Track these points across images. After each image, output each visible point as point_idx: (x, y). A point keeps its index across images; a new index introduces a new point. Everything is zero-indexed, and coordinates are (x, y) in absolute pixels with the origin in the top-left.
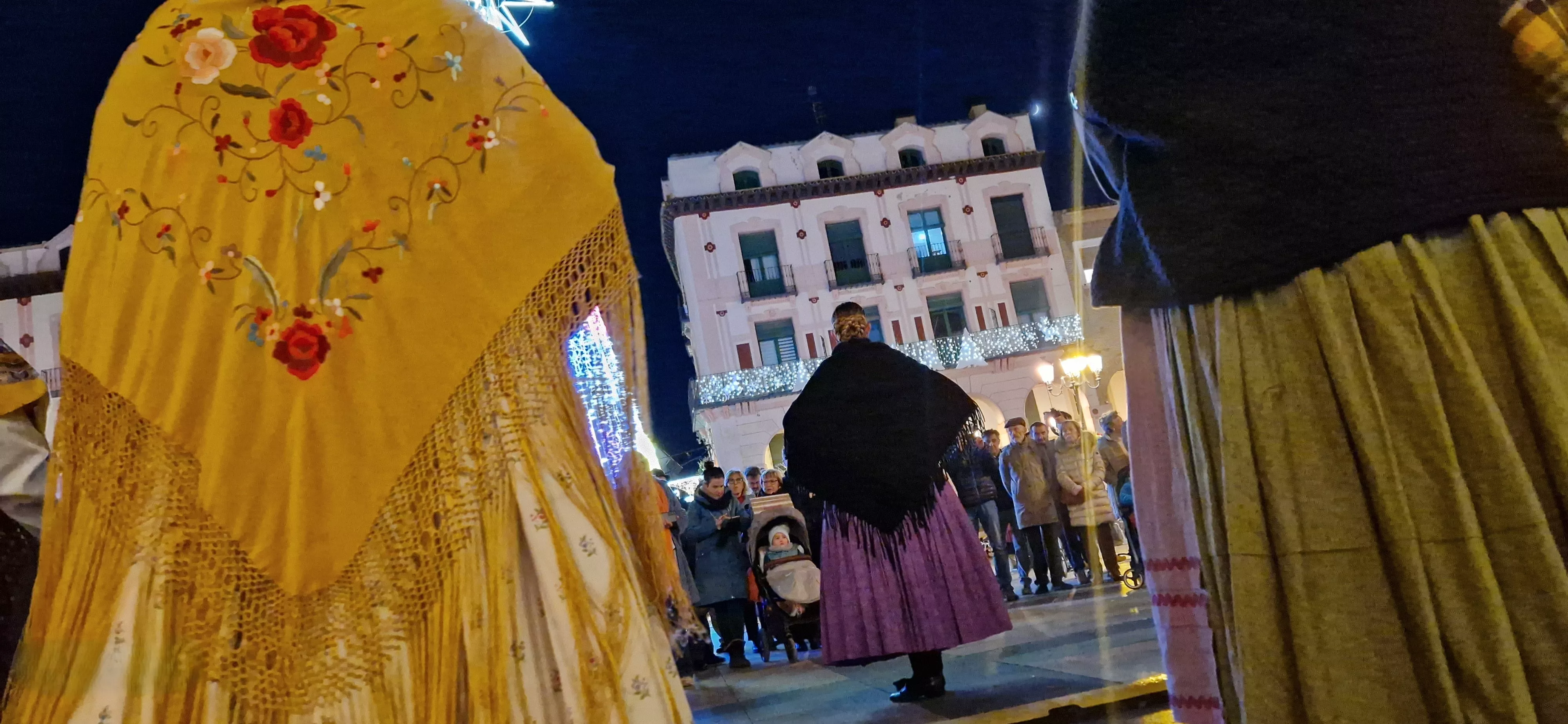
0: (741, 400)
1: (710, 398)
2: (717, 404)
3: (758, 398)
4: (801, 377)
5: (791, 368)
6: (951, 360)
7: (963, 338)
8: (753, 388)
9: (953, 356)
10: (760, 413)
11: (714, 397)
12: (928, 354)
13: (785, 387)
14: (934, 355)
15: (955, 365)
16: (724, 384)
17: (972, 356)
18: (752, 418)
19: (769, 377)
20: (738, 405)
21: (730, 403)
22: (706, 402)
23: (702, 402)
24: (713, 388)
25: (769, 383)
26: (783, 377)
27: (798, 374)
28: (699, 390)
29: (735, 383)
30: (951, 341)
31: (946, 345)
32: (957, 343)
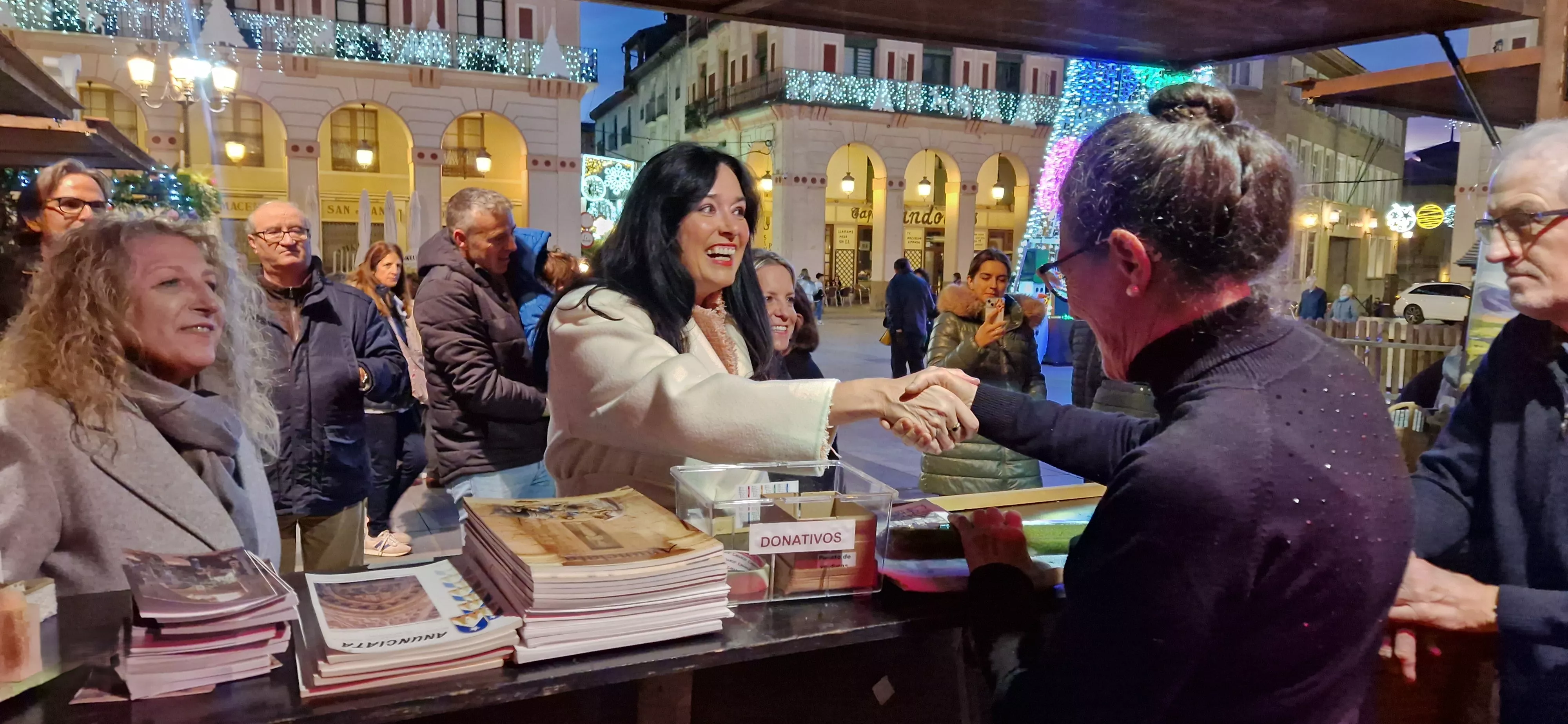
0: (823, 105)
1: (796, 94)
2: (800, 103)
3: (838, 107)
4: (883, 96)
5: (874, 83)
6: (1008, 116)
7: (1024, 97)
8: (838, 96)
9: (1011, 112)
10: (832, 121)
11: (800, 95)
12: (993, 104)
13: (865, 102)
14: (996, 107)
15: (1010, 121)
16: (812, 83)
17: (1027, 117)
19: (853, 88)
20: (816, 109)
21: (812, 105)
22: (792, 98)
23: (788, 97)
24: (801, 84)
25: (852, 94)
26: (866, 91)
27: (880, 93)
28: (786, 83)
29: (824, 85)
30: (1013, 97)
31: (1008, 100)
32: (1017, 100)
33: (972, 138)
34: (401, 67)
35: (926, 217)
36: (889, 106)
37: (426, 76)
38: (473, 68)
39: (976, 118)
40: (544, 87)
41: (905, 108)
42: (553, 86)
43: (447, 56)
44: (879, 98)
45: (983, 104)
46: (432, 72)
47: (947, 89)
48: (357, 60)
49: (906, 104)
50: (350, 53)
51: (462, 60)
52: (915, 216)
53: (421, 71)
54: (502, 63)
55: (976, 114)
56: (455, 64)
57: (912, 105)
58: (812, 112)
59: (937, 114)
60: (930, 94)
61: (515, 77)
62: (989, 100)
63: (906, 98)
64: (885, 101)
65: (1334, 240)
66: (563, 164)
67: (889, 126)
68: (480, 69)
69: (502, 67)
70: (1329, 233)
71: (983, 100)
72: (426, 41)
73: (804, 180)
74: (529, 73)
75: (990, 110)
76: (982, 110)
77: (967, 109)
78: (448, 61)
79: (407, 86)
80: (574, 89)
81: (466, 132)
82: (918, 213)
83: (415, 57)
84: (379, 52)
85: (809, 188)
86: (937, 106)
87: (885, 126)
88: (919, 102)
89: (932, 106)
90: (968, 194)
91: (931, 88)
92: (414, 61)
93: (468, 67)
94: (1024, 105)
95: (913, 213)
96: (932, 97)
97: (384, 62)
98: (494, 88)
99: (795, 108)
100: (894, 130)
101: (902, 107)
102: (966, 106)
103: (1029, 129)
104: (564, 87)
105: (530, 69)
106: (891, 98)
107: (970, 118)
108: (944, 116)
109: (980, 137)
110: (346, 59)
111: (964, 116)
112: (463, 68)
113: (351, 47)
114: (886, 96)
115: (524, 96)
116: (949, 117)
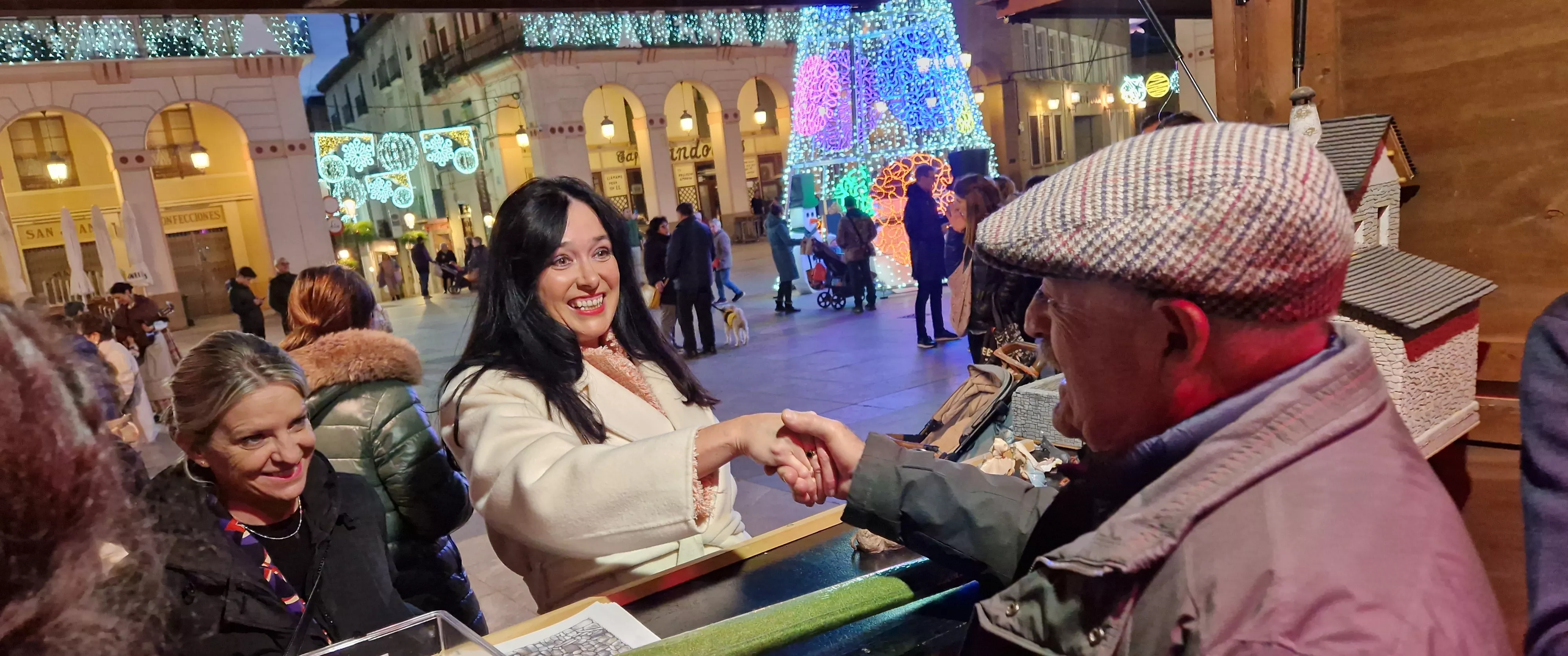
0: (565, 49)
1: (536, 40)
2: (542, 49)
3: (583, 48)
4: (627, 32)
5: (616, 19)
6: (757, 37)
7: (770, 16)
8: (580, 38)
9: (759, 33)
10: (579, 65)
11: (539, 41)
12: (740, 27)
13: (610, 40)
14: (743, 30)
15: (761, 43)
17: (776, 36)
18: (570, 69)
19: (594, 27)
20: (560, 53)
21: (555, 49)
22: (532, 45)
23: (527, 44)
24: (539, 29)
25: (595, 34)
26: (609, 28)
27: (624, 29)
28: (523, 29)
29: (563, 27)
30: (758, 17)
31: (754, 21)
32: (764, 20)
33: (725, 64)
34: (78, 64)
35: (694, 151)
36: (635, 41)
37: (112, 71)
38: (165, 55)
39: (726, 44)
40: (253, 66)
41: (653, 42)
42: (264, 65)
43: (131, 45)
44: (624, 34)
45: (731, 27)
46: (117, 65)
47: (691, 17)
48: (24, 62)
49: (653, 39)
50: (14, 56)
51: (151, 47)
52: (683, 151)
53: (105, 65)
54: (198, 44)
55: (725, 39)
56: (142, 53)
57: (659, 38)
58: (556, 58)
59: (686, 44)
60: (676, 24)
61: (217, 59)
62: (735, 23)
63: (652, 31)
64: (631, 37)
65: (1078, 119)
66: (292, 148)
67: (639, 63)
68: (174, 54)
69: (199, 49)
70: (1073, 113)
71: (730, 24)
72: (103, 31)
73: (561, 130)
74: (233, 53)
75: (739, 34)
76: (731, 34)
77: (715, 35)
78: (134, 50)
79: (91, 85)
80: (288, 64)
81: (172, 127)
82: (685, 149)
83: (94, 51)
84: (50, 51)
85: (567, 137)
86: (685, 36)
87: (635, 64)
88: (666, 34)
89: (679, 36)
90: (731, 122)
91: (675, 18)
92: (94, 55)
93: (160, 54)
94: (771, 24)
95: (680, 149)
96: (678, 27)
97: (58, 61)
98: (195, 73)
99: (536, 55)
100: (646, 66)
101: (649, 40)
102: (713, 33)
103: (780, 49)
104: (276, 63)
105: (232, 48)
106: (636, 32)
107: (719, 44)
108: (693, 45)
109: (733, 63)
110: (11, 63)
111: (714, 43)
112: (154, 56)
113: (15, 49)
114: (630, 33)
115: (233, 79)
116: (700, 46)
